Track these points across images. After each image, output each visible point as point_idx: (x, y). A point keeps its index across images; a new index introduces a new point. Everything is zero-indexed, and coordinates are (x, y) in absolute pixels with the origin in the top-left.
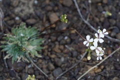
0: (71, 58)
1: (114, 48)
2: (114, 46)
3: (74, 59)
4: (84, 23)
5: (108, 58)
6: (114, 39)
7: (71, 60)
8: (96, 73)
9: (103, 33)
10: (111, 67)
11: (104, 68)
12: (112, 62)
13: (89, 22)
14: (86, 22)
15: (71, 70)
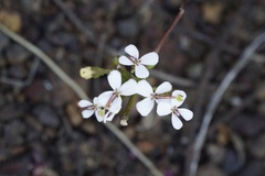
0: (110, 15)
1: (165, 161)
2: (173, 161)
3: (110, 28)
4: (243, 45)
5: (124, 146)
6: (196, 156)
7: (104, 18)
8: (65, 107)
9: (175, 111)
10: (94, 158)
11: (87, 136)
12: (112, 157)
13: (251, 63)
14: (249, 53)
15: (67, 19)
